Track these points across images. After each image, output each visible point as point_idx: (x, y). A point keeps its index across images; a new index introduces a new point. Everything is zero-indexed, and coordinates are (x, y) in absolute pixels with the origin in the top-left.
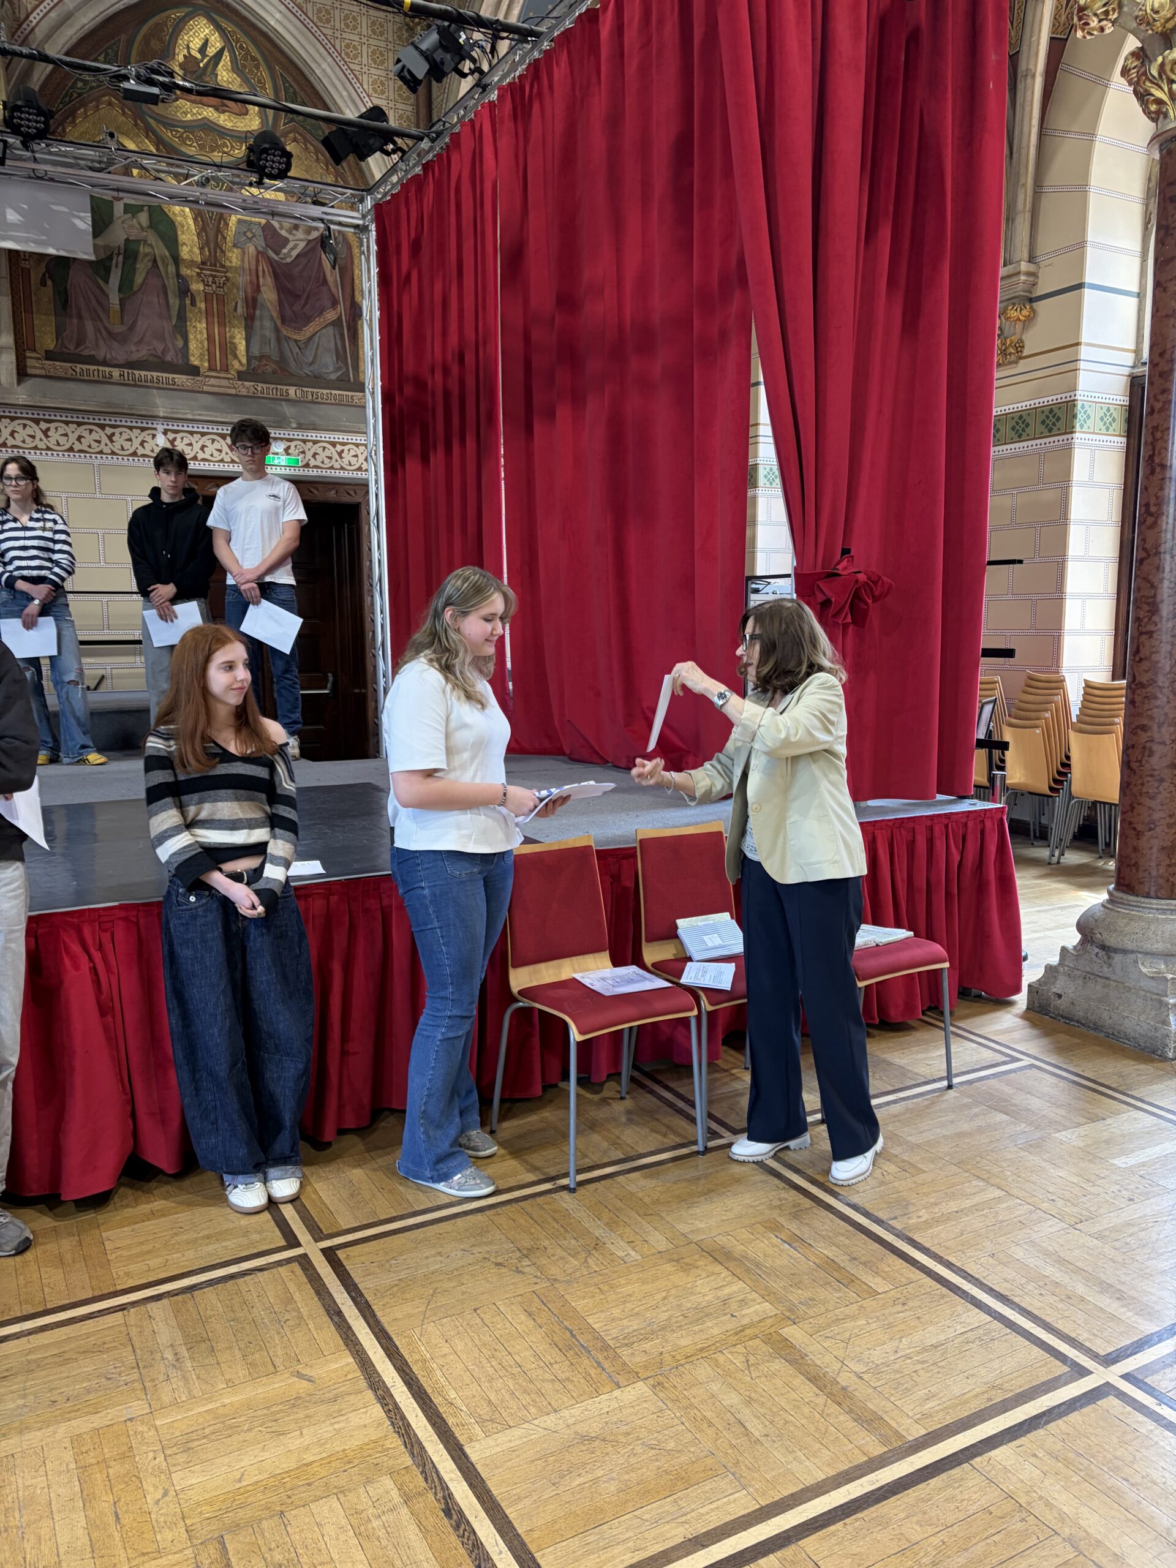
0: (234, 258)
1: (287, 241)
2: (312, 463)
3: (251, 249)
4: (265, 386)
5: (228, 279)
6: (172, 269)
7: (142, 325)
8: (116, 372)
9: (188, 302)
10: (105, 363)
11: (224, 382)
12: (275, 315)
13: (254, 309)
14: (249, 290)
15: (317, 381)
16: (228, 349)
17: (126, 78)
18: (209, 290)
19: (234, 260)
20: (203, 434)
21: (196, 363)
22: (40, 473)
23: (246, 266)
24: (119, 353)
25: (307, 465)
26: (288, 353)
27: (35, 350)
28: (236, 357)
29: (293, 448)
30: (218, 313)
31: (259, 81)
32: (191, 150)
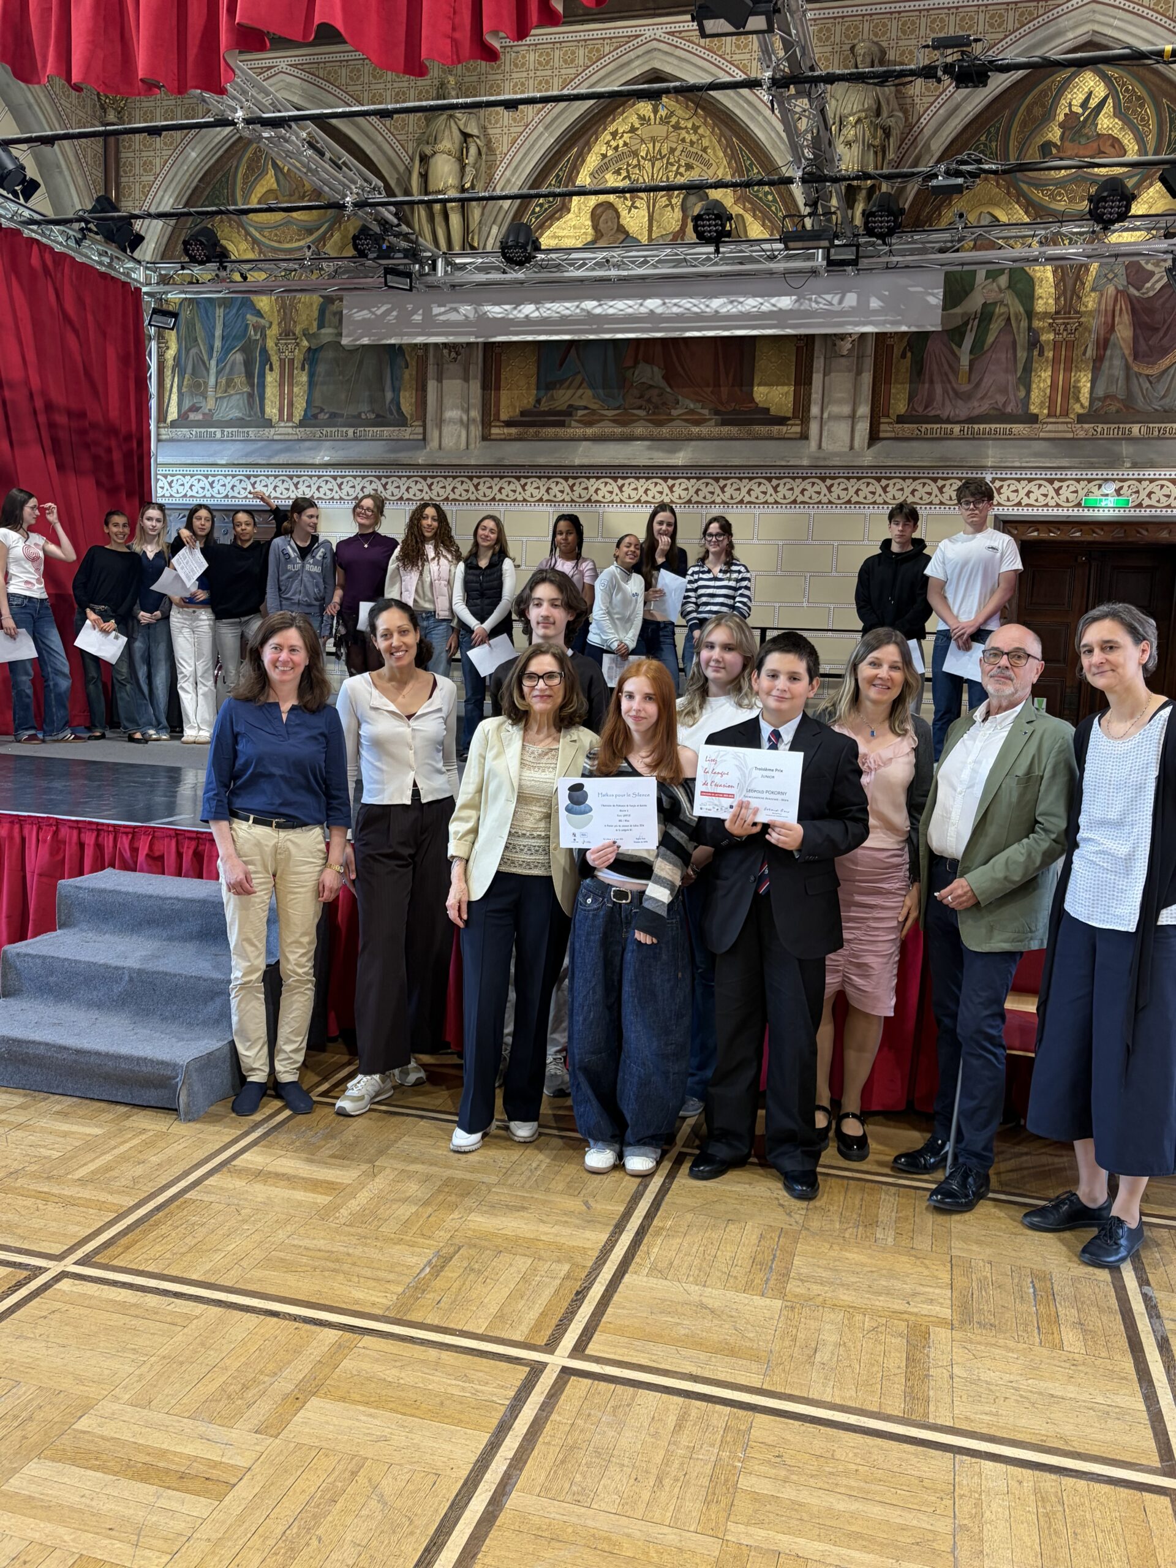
2: (1146, 502)
3: (1111, 290)
5: (1080, 324)
6: (1024, 324)
9: (1036, 353)
11: (1061, 427)
13: (1105, 349)
14: (1102, 332)
15: (1167, 415)
16: (1071, 392)
17: (935, 176)
18: (1059, 338)
19: (1090, 305)
20: (1030, 480)
24: (963, 410)
25: (1140, 505)
27: (887, 416)
28: (1078, 400)
29: (1125, 488)
30: (1065, 359)
31: (1143, 120)
32: (1061, 206)
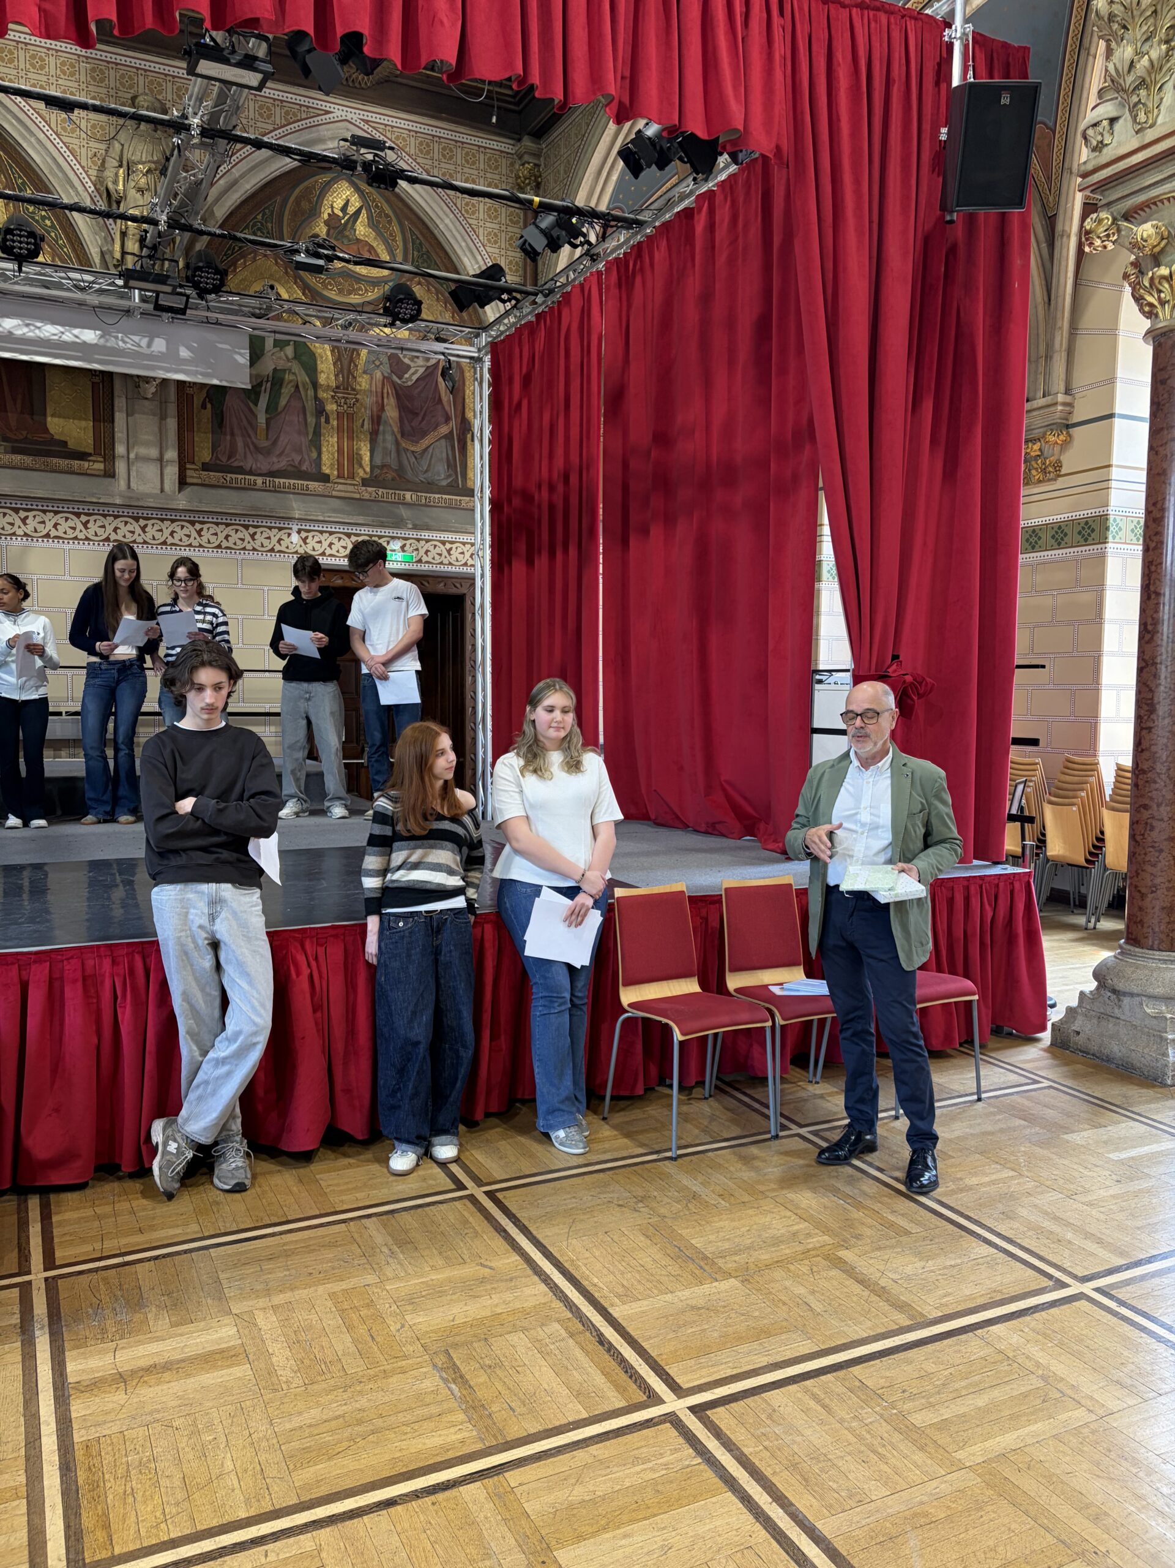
0: (363, 382)
1: (409, 367)
2: (425, 559)
3: (378, 375)
4: (385, 491)
5: (357, 400)
6: (311, 393)
7: (283, 440)
8: (259, 481)
9: (323, 420)
10: (251, 473)
11: (351, 488)
12: (396, 430)
13: (379, 424)
14: (375, 409)
15: (430, 487)
16: (355, 459)
17: (297, 252)
18: (340, 409)
20: (331, 533)
21: (327, 471)
22: (202, 571)
23: (374, 389)
24: (264, 465)
25: (420, 561)
26: (406, 462)
27: (193, 463)
28: (361, 466)
29: (408, 546)
30: (348, 426)
31: (391, 235)
32: (333, 295)
